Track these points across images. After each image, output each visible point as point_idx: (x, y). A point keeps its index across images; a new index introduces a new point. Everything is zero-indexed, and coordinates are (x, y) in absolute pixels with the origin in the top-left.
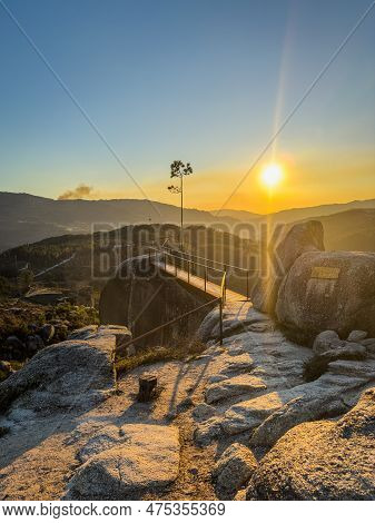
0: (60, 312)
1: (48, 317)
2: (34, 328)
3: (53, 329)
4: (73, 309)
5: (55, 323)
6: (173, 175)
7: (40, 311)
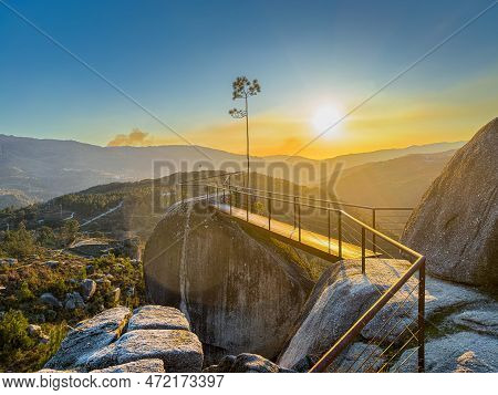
0: (103, 265)
1: (89, 271)
2: (73, 284)
3: (94, 284)
4: (118, 262)
5: (96, 277)
6: (236, 96)
7: (80, 264)
